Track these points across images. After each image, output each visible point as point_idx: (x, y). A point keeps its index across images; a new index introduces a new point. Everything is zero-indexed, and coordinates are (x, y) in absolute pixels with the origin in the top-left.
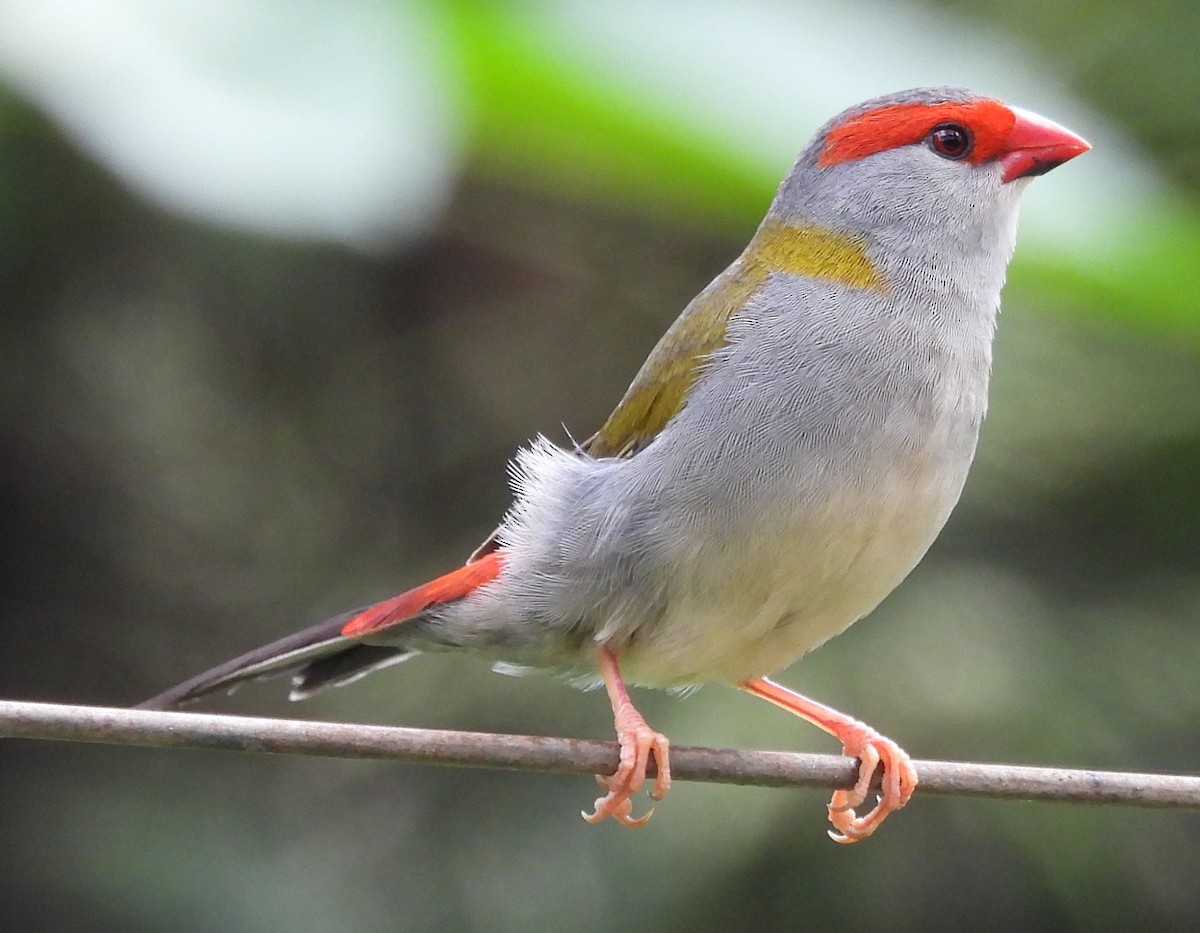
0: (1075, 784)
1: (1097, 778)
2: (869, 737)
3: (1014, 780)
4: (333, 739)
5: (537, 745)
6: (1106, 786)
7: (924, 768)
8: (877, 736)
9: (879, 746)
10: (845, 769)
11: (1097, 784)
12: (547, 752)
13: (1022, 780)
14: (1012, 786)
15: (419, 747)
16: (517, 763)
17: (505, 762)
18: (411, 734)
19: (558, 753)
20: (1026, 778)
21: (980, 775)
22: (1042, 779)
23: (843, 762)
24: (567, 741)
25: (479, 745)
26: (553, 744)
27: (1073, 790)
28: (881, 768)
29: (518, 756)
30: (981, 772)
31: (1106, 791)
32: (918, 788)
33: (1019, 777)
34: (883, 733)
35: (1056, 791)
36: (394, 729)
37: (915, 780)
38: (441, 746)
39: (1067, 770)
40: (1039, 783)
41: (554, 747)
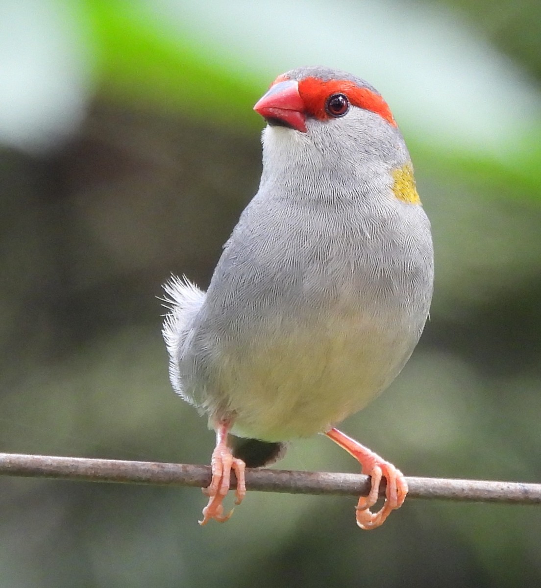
0: (512, 492)
1: (526, 488)
2: (377, 462)
3: (471, 489)
4: (28, 465)
5: (160, 468)
6: (532, 493)
7: (413, 482)
8: (382, 461)
9: (383, 467)
10: (361, 483)
11: (526, 492)
12: (166, 473)
13: (477, 490)
14: (471, 493)
15: (84, 470)
16: (148, 480)
17: (140, 480)
18: (78, 462)
19: (174, 473)
20: (479, 488)
21: (450, 487)
22: (490, 489)
23: (361, 478)
24: (180, 465)
25: (123, 468)
26: (170, 467)
27: (510, 496)
28: (384, 481)
29: (149, 475)
30: (450, 484)
31: (531, 496)
32: (408, 495)
33: (475, 488)
34: (386, 459)
35: (500, 496)
36: (67, 458)
37: (406, 490)
38: (98, 469)
39: (506, 483)
40: (489, 491)
41: (172, 470)
